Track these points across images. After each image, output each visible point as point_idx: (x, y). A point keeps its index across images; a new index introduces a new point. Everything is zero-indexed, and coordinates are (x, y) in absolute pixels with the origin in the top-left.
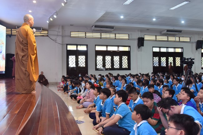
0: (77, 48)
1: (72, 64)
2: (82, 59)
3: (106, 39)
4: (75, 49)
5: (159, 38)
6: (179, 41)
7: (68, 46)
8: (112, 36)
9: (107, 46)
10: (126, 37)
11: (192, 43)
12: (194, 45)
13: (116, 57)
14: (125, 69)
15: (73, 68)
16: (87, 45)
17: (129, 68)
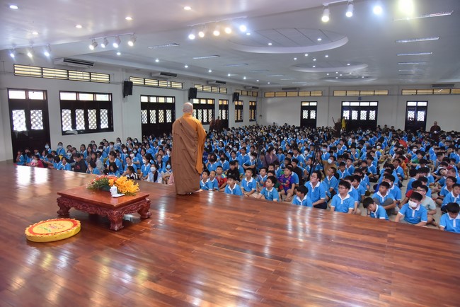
0: (27, 95)
1: (20, 126)
2: (37, 116)
3: (77, 80)
4: (24, 97)
5: (149, 82)
6: (171, 88)
7: (10, 92)
8: (86, 76)
9: (77, 93)
10: (105, 78)
11: (184, 90)
12: (187, 94)
13: (92, 111)
14: (105, 130)
15: (23, 132)
16: (45, 92)
17: (110, 129)
